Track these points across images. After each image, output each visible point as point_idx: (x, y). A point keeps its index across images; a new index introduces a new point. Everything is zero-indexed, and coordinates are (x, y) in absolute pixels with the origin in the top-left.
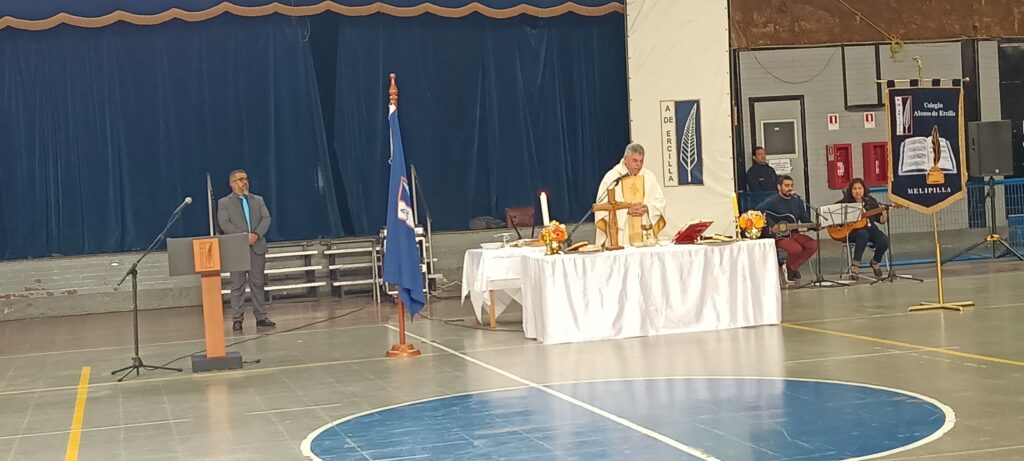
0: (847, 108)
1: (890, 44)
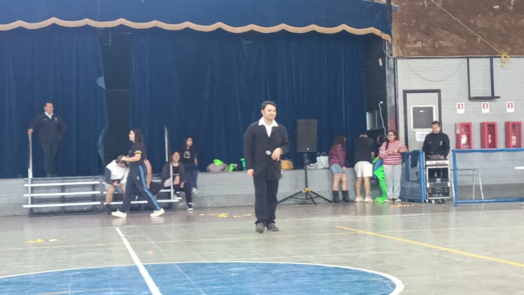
0: (471, 99)
1: (500, 57)
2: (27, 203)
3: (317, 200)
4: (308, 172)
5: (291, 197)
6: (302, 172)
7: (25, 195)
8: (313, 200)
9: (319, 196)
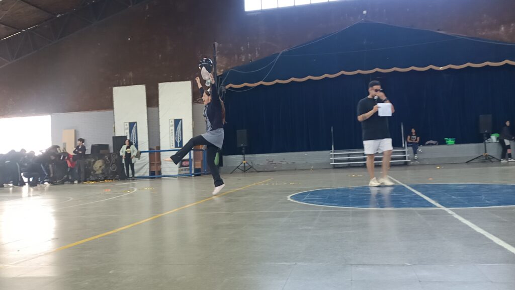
2: (332, 162)
3: (493, 160)
4: (487, 144)
5: (476, 158)
6: (482, 144)
7: (331, 158)
8: (490, 160)
9: (493, 158)
